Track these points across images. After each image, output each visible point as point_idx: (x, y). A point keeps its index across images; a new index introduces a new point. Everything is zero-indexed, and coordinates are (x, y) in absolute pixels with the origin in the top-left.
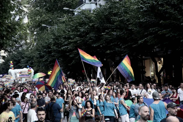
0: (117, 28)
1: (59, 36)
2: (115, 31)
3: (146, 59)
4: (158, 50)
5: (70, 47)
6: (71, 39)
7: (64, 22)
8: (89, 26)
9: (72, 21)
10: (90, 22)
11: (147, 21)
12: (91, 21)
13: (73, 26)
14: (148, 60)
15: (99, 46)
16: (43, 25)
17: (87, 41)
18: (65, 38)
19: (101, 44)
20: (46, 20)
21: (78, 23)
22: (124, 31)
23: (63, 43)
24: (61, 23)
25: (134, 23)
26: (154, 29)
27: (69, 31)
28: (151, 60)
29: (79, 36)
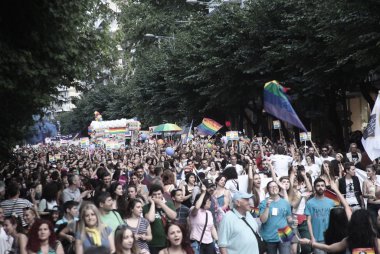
0: (292, 37)
1: (180, 56)
2: (290, 43)
3: (354, 97)
4: (375, 77)
5: (200, 77)
6: (203, 60)
7: (188, 28)
8: (238, 33)
9: (205, 25)
10: (239, 27)
11: (353, 21)
12: (241, 24)
13: (206, 36)
14: (357, 100)
15: (257, 73)
16: (148, 35)
17: (234, 64)
18: (191, 59)
19: (261, 70)
20: (153, 26)
21: (216, 29)
22: (307, 42)
23: (188, 69)
24: (182, 29)
25: (327, 25)
26: (369, 35)
27: (198, 46)
28: (363, 98)
29: (219, 54)
